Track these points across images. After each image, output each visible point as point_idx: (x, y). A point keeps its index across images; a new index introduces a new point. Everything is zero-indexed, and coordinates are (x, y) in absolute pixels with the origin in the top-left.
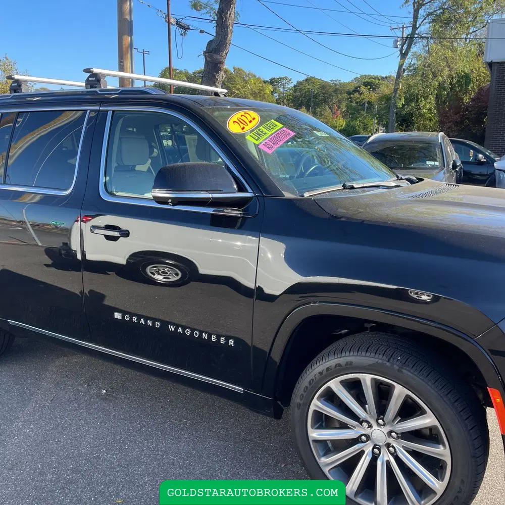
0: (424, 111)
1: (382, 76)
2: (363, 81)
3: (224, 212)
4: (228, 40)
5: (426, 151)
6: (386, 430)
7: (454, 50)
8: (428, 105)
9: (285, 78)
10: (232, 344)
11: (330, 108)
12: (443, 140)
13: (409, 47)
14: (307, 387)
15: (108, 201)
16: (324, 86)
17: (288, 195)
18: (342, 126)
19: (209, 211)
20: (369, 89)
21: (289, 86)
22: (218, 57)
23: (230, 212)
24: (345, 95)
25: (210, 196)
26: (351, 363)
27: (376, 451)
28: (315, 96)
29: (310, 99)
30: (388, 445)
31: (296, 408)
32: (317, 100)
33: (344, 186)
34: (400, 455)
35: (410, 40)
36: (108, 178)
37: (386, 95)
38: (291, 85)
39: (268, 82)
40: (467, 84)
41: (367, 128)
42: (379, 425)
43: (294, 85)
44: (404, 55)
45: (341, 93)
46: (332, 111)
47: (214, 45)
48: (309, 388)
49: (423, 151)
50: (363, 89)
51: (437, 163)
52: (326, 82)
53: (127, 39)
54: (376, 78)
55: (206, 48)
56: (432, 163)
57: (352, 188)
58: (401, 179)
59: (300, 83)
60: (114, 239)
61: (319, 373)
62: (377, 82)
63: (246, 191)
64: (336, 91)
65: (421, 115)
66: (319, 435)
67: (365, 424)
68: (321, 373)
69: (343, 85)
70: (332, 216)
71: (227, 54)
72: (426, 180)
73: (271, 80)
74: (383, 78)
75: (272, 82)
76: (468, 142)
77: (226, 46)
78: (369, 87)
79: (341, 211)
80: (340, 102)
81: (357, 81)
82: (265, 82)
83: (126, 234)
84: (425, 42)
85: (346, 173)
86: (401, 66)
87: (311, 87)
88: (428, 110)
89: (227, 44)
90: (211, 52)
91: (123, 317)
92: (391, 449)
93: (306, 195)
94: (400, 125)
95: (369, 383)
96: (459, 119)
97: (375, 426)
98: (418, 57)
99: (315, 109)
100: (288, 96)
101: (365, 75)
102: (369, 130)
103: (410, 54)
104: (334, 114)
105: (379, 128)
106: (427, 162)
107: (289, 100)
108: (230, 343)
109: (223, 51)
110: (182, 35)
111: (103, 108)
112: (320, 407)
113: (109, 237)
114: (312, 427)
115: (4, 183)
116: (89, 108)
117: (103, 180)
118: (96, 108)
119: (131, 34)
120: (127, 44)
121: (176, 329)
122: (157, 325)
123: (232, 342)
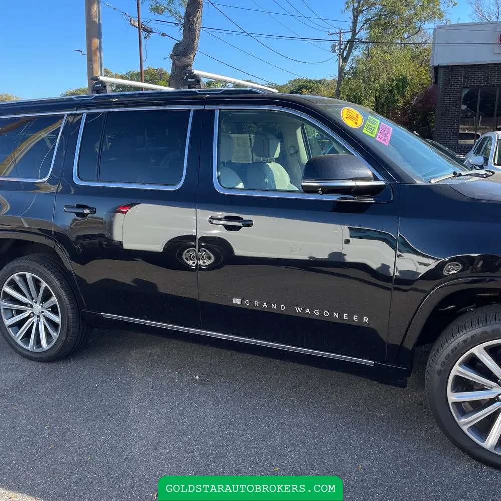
1: (317, 79)
2: (297, 84)
3: (354, 199)
4: (195, 43)
7: (392, 54)
10: (366, 320)
13: (350, 51)
14: (449, 355)
15: (225, 195)
17: (419, 183)
20: (310, 92)
22: (187, 60)
23: (359, 200)
25: (354, 184)
31: (436, 375)
33: (455, 174)
35: (351, 44)
36: (220, 173)
40: (404, 87)
44: (344, 59)
47: (181, 48)
48: (451, 356)
53: (96, 41)
54: (310, 81)
55: (173, 51)
60: (236, 229)
61: (463, 341)
62: (311, 85)
63: (379, 180)
66: (458, 397)
68: (465, 341)
71: (194, 56)
74: (317, 82)
77: (194, 48)
78: (310, 90)
81: (291, 85)
83: (249, 224)
84: (364, 46)
86: (341, 70)
89: (194, 47)
90: (179, 55)
91: (243, 301)
93: (433, 182)
98: (358, 60)
101: (299, 79)
103: (350, 58)
108: (364, 320)
109: (190, 54)
110: (145, 37)
111: (208, 107)
112: (461, 373)
113: (228, 228)
114: (452, 391)
115: (98, 181)
116: (192, 108)
117: (216, 174)
118: (201, 107)
119: (99, 37)
120: (96, 47)
121: (304, 310)
122: (283, 307)
123: (366, 319)
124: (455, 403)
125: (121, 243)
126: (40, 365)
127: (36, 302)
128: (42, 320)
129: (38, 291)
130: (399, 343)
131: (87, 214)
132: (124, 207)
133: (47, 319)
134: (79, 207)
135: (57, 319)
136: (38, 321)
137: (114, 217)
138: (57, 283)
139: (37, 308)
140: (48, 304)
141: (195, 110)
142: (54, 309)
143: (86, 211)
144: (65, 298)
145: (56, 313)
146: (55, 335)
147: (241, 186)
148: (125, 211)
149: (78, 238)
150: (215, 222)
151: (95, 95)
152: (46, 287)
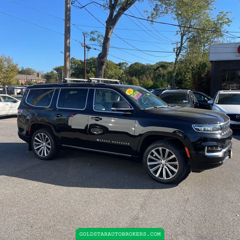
0: (187, 78)
1: (169, 62)
2: (160, 64)
5: (184, 97)
6: (165, 161)
8: (189, 76)
9: (125, 63)
11: (146, 76)
12: (190, 93)
13: (180, 52)
16: (143, 66)
17: (142, 109)
18: (151, 84)
19: (123, 113)
20: (163, 69)
21: (127, 67)
22: (103, 60)
23: (128, 113)
24: (153, 71)
25: (124, 109)
26: (157, 145)
27: (163, 166)
28: (139, 71)
29: (137, 72)
30: (166, 164)
32: (140, 73)
33: (155, 107)
34: (168, 166)
35: (180, 49)
37: (170, 71)
38: (128, 66)
39: (118, 64)
41: (163, 85)
42: (164, 160)
43: (129, 66)
44: (177, 55)
45: (151, 70)
46: (147, 78)
47: (101, 56)
48: (148, 153)
49: (183, 97)
50: (160, 69)
51: (187, 101)
52: (144, 65)
53: (68, 53)
54: (166, 63)
56: (185, 101)
57: (156, 108)
58: (169, 106)
59: (131, 65)
60: (98, 120)
62: (167, 64)
63: (132, 108)
64: (148, 69)
65: (186, 80)
67: (160, 160)
68: (150, 149)
69: (152, 66)
70: (152, 113)
72: (176, 106)
73: (119, 64)
74: (169, 63)
75: (120, 65)
76: (201, 93)
77: (106, 55)
78: (163, 68)
79: (154, 112)
80: (150, 73)
81: (158, 64)
82: (116, 65)
83: (101, 119)
85: (155, 104)
86: (176, 59)
87: (137, 67)
88: (189, 78)
90: (100, 58)
91: (99, 140)
92: (166, 165)
93: (146, 109)
94: (177, 84)
95: (161, 149)
96: (200, 83)
97: (163, 160)
98: (183, 56)
99: (139, 77)
100: (126, 71)
101: (161, 62)
102: (163, 86)
104: (148, 79)
105: (168, 85)
106: (184, 101)
107: (127, 73)
109: (105, 58)
110: (88, 51)
111: (93, 88)
112: (150, 157)
113: (96, 120)
114: (148, 162)
115: (63, 107)
116: (89, 88)
117: (94, 106)
118: (91, 88)
119: (69, 52)
120: (68, 55)
121: (114, 142)
122: (109, 141)
123: (129, 144)
124: (149, 165)
125: (71, 126)
126: (44, 161)
127: (44, 142)
128: (45, 147)
129: (45, 139)
130: (136, 150)
131: (60, 116)
132: (72, 115)
133: (47, 147)
134: (57, 114)
135: (50, 147)
136: (44, 148)
137: (69, 118)
138: (50, 136)
139: (44, 144)
140: (47, 142)
141: (90, 89)
142: (49, 144)
143: (59, 116)
144: (52, 140)
145: (49, 145)
146: (49, 152)
147: (104, 109)
148: (72, 116)
149: (57, 124)
150: (93, 118)
151: (64, 83)
152: (47, 137)
